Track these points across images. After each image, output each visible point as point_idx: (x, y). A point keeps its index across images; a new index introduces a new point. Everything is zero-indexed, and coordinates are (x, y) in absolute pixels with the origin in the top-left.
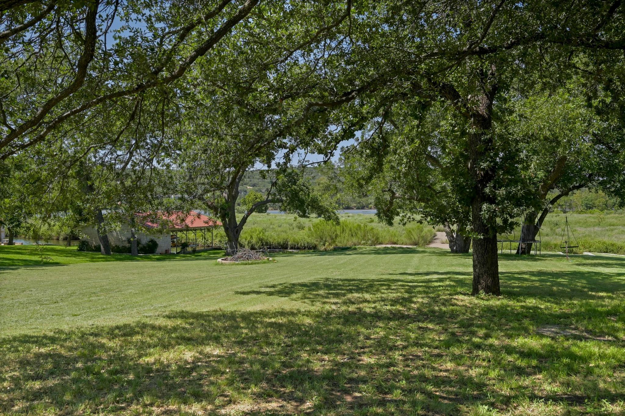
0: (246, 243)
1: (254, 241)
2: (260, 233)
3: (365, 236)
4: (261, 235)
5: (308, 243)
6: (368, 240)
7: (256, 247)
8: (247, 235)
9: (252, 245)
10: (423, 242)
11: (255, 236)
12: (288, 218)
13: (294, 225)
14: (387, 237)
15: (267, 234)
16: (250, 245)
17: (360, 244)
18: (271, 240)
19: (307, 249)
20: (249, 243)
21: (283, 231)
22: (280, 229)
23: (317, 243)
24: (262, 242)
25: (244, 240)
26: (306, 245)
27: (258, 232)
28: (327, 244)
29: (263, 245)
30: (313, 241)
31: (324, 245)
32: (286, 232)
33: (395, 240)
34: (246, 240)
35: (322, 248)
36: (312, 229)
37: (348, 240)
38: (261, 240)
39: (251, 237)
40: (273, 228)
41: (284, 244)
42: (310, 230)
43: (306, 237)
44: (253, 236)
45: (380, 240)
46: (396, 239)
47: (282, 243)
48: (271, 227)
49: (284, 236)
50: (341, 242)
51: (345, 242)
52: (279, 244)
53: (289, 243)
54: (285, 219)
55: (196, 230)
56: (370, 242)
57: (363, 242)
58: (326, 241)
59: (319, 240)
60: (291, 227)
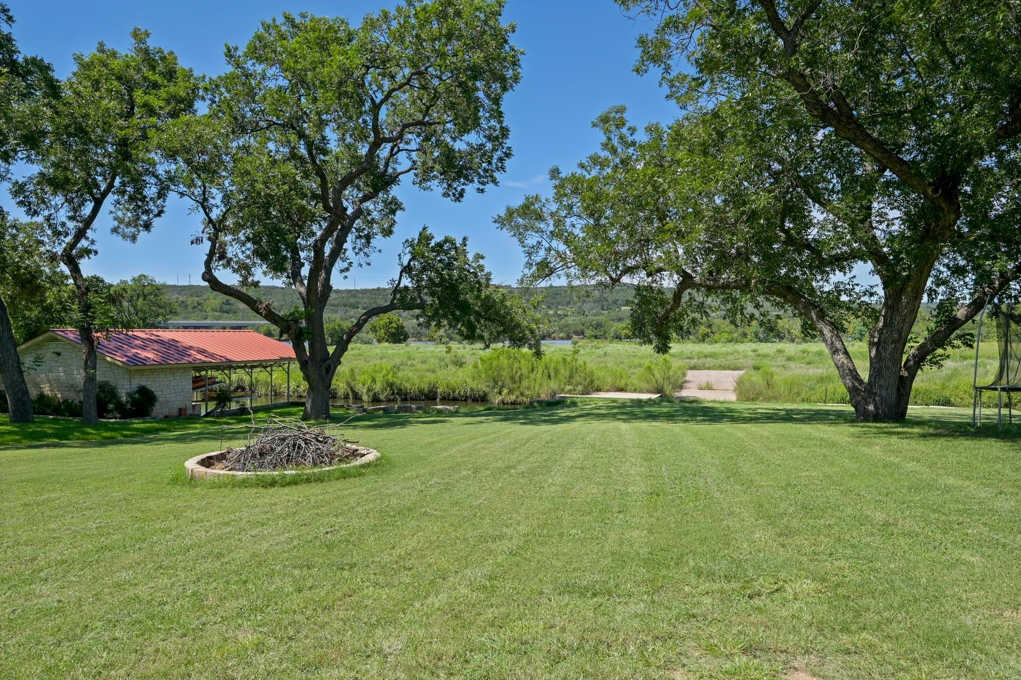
0: (365, 391)
1: (378, 387)
2: (388, 373)
3: (571, 377)
4: (390, 376)
5: (472, 390)
6: (577, 385)
7: (382, 397)
8: (365, 377)
9: (375, 394)
10: (670, 387)
11: (379, 378)
12: (439, 350)
13: (447, 360)
14: (609, 380)
15: (400, 374)
16: (371, 394)
17: (563, 391)
18: (408, 385)
19: (469, 401)
20: (369, 390)
21: (429, 370)
22: (424, 367)
23: (487, 390)
24: (391, 389)
25: (361, 385)
26: (468, 394)
27: (385, 371)
28: (505, 391)
29: (393, 394)
30: (481, 386)
31: (500, 393)
32: (434, 371)
33: (622, 384)
34: (364, 385)
35: (497, 399)
36: (480, 366)
37: (541, 385)
38: (391, 385)
39: (374, 380)
40: (412, 365)
41: (431, 391)
42: (476, 367)
43: (469, 381)
44: (377, 379)
45: (597, 383)
46: (623, 382)
47: (426, 390)
48: (409, 363)
49: (431, 377)
50: (529, 388)
51: (537, 387)
52: (421, 392)
53: (439, 390)
54: (433, 352)
55: (252, 367)
56: (580, 388)
57: (568, 388)
58: (503, 387)
59: (491, 384)
60: (443, 364)
